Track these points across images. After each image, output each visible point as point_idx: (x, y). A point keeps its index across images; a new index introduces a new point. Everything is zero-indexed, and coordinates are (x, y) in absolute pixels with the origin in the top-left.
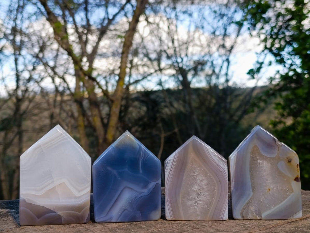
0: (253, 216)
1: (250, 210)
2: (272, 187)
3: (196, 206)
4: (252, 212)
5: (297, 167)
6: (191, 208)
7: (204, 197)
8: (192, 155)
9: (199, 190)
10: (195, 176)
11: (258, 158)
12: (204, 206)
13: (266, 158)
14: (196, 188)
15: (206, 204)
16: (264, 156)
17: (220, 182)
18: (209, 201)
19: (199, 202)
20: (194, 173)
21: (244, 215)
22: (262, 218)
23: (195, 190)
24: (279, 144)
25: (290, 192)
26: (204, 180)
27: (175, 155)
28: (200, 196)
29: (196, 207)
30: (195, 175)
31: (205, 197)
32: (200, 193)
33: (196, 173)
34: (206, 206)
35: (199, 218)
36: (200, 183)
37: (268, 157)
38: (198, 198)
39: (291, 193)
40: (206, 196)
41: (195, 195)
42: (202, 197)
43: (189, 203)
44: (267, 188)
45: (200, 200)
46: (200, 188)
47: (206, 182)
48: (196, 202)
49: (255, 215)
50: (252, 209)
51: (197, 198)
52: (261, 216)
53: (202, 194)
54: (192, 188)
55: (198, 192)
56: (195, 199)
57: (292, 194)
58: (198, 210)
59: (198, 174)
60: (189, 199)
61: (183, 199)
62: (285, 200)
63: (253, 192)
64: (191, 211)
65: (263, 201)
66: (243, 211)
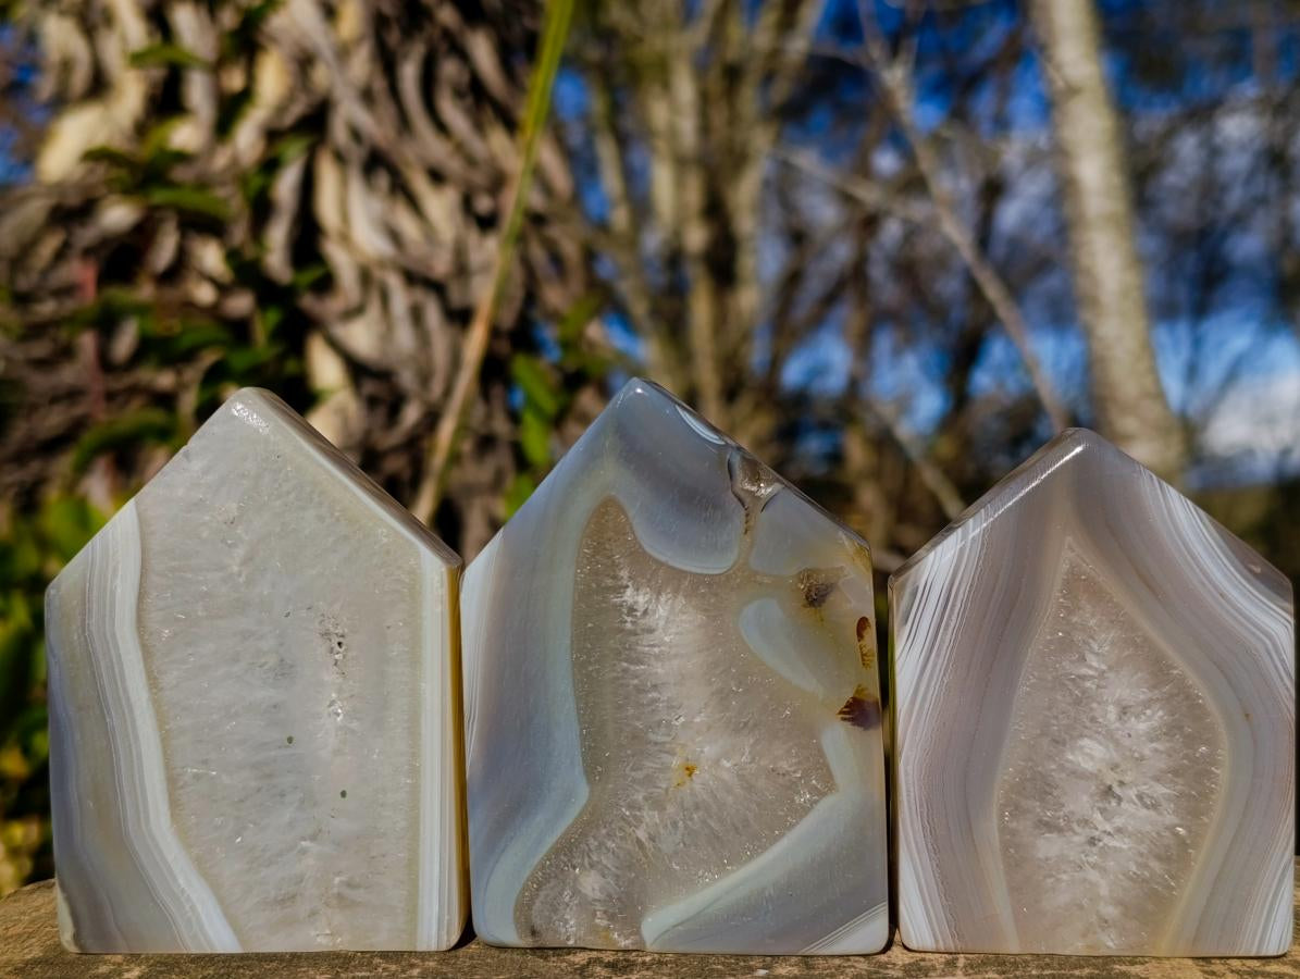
0: (594, 929)
1: (576, 892)
2: (709, 751)
3: (1094, 866)
4: (585, 905)
5: (860, 635)
6: (1058, 880)
7: (1144, 812)
8: (1067, 553)
9: (1114, 767)
10: (1088, 684)
11: (624, 574)
12: (1139, 865)
13: (675, 580)
14: (1090, 754)
15: (1159, 858)
16: (662, 564)
17: (1247, 715)
18: (1176, 835)
19: (1113, 843)
20: (1083, 659)
21: (538, 922)
22: (642, 941)
23: (1088, 766)
24: (747, 491)
25: (814, 790)
26: (1147, 704)
27: (962, 550)
28: (1119, 804)
29: (1094, 876)
30: (1091, 673)
31: (1152, 813)
32: (1122, 783)
33: (1095, 664)
34: (1155, 865)
35: (1111, 944)
36: (1118, 725)
37: (682, 574)
38: (1107, 820)
39: (822, 794)
40: (1155, 806)
41: (1085, 798)
42: (1131, 814)
43: (1048, 847)
44: (676, 762)
45: (1119, 830)
46: (1116, 757)
47: (1155, 723)
48: (1092, 841)
49: (604, 923)
50: (591, 884)
51: (1098, 816)
52: (638, 932)
53: (1132, 793)
54: (1071, 757)
55: (1111, 778)
56: (1085, 822)
57: (826, 803)
58: (1104, 891)
59: (1104, 667)
60: (1049, 826)
61: (1014, 825)
62: (781, 836)
63: (590, 782)
64: (1063, 898)
65: (652, 839)
66: (532, 900)
